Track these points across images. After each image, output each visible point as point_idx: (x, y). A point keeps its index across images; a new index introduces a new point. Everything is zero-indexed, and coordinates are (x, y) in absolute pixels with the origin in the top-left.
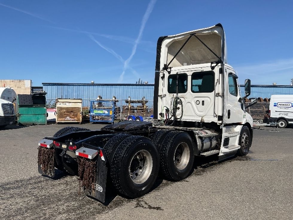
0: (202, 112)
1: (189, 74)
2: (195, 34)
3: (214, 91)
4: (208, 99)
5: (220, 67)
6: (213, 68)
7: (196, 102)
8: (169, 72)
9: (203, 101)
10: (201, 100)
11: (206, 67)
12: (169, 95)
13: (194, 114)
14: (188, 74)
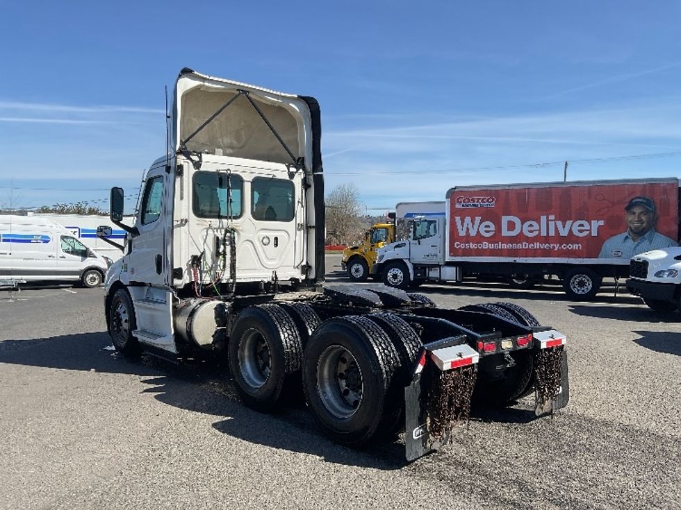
0: (274, 259)
1: (248, 178)
2: (248, 92)
3: (294, 219)
4: (284, 234)
5: (302, 176)
6: (292, 175)
7: (262, 241)
8: (197, 165)
9: (276, 239)
10: (272, 235)
11: (279, 170)
12: (198, 222)
13: (258, 265)
14: (244, 179)
